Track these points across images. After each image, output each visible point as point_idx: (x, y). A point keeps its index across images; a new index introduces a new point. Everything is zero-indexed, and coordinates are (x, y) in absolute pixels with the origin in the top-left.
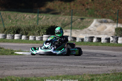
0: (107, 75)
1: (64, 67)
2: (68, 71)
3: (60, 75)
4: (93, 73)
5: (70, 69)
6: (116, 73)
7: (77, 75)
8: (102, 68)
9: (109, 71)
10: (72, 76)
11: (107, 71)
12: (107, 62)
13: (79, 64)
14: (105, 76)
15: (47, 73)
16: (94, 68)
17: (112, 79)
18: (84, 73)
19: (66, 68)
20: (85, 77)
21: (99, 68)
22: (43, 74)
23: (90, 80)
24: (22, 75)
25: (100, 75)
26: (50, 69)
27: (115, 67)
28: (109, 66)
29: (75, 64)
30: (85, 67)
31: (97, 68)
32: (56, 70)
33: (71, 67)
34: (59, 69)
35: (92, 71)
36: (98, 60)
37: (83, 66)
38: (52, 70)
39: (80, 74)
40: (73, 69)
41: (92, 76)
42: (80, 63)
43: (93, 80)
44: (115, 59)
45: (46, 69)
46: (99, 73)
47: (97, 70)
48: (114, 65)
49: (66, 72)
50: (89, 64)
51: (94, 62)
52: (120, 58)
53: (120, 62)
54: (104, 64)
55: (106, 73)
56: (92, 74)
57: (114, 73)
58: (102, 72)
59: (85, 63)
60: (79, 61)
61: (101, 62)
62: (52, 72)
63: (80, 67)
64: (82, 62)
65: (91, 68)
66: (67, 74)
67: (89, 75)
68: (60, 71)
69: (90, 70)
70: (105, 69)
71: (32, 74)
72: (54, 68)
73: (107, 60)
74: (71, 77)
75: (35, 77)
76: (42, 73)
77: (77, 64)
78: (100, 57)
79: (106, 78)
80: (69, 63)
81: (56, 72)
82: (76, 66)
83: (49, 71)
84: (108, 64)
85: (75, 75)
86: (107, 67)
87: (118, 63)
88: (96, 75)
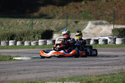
0: (114, 75)
1: (68, 69)
2: (73, 73)
3: (66, 77)
4: (99, 74)
5: (74, 71)
6: (123, 73)
7: (83, 77)
8: (107, 68)
9: (114, 71)
10: (78, 77)
11: (113, 71)
12: (110, 62)
13: (82, 66)
14: (112, 76)
15: (51, 76)
16: (98, 69)
17: (120, 78)
18: (89, 75)
19: (70, 70)
20: (92, 78)
21: (104, 68)
22: (48, 77)
23: (98, 80)
24: (27, 79)
25: (107, 76)
26: (54, 72)
27: (119, 66)
28: (113, 66)
29: (78, 66)
30: (89, 69)
31: (101, 69)
32: (60, 73)
33: (75, 69)
34: (63, 71)
35: (97, 72)
36: (101, 61)
37: (87, 68)
38: (56, 72)
39: (86, 75)
40: (77, 71)
41: (98, 76)
42: (83, 64)
43: (101, 80)
44: (117, 59)
45: (50, 73)
46: (105, 74)
47: (103, 70)
48: (118, 65)
49: (71, 74)
50: (93, 65)
51: (96, 63)
52: (123, 58)
53: (124, 62)
54: (108, 65)
55: (113, 73)
56: (97, 74)
57: (121, 73)
58: (108, 72)
59: (87, 64)
60: (81, 63)
61: (104, 63)
62: (57, 75)
63: (84, 69)
64: (85, 63)
65: (95, 69)
66: (72, 76)
67: (96, 76)
68: (64, 73)
69: (96, 71)
70: (110, 69)
71: (36, 77)
72: (57, 70)
73: (109, 60)
74: (77, 79)
75: (40, 80)
76: (46, 76)
77: (80, 66)
78: (102, 58)
79: (114, 77)
80: (71, 65)
81: (61, 75)
82: (80, 68)
83: (53, 74)
84: (112, 64)
85: (81, 76)
86: (112, 67)
87: (122, 63)
88: (103, 75)
